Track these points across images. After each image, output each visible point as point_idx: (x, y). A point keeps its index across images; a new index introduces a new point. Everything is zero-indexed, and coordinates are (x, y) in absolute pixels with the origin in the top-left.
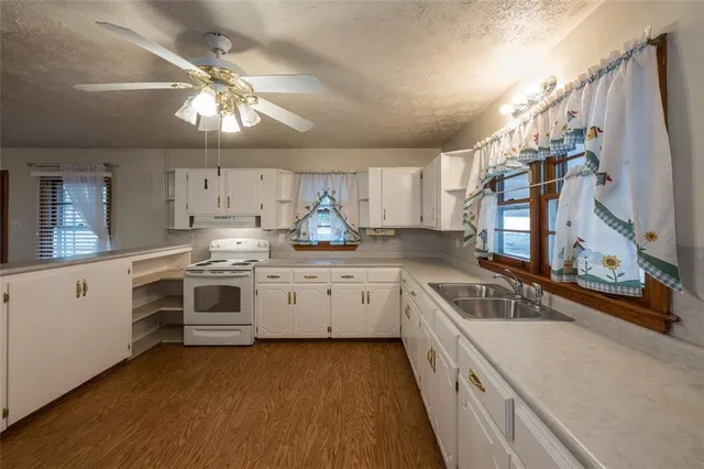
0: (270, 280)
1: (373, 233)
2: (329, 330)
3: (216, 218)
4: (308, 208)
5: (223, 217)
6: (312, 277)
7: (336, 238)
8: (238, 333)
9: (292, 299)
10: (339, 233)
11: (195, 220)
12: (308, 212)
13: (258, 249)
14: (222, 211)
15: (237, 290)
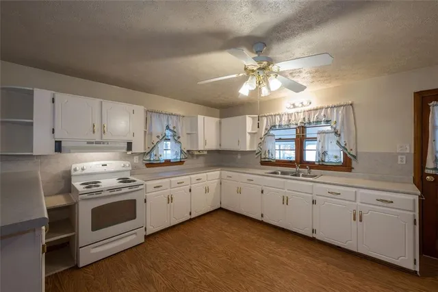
0: (157, 189)
1: (198, 153)
2: (190, 214)
3: (88, 143)
4: (158, 137)
5: (97, 143)
6: (181, 183)
7: (175, 157)
8: (134, 236)
9: (170, 199)
10: (177, 154)
11: (63, 144)
12: (158, 140)
13: (124, 168)
14: (97, 137)
15: (133, 202)
